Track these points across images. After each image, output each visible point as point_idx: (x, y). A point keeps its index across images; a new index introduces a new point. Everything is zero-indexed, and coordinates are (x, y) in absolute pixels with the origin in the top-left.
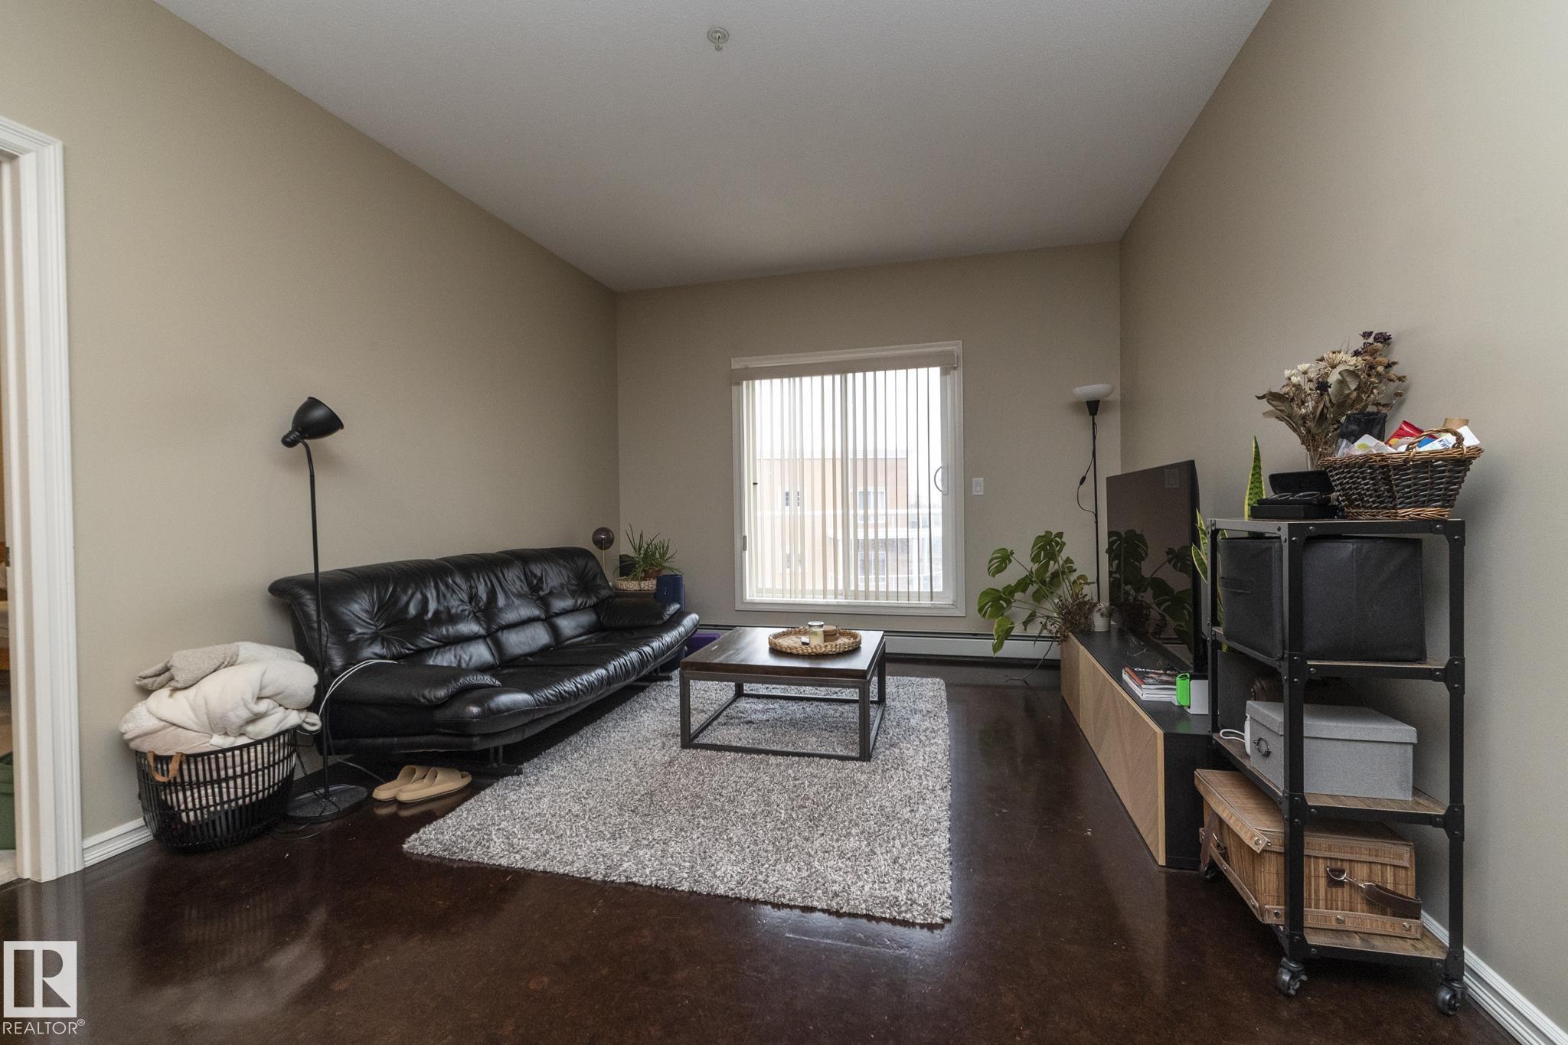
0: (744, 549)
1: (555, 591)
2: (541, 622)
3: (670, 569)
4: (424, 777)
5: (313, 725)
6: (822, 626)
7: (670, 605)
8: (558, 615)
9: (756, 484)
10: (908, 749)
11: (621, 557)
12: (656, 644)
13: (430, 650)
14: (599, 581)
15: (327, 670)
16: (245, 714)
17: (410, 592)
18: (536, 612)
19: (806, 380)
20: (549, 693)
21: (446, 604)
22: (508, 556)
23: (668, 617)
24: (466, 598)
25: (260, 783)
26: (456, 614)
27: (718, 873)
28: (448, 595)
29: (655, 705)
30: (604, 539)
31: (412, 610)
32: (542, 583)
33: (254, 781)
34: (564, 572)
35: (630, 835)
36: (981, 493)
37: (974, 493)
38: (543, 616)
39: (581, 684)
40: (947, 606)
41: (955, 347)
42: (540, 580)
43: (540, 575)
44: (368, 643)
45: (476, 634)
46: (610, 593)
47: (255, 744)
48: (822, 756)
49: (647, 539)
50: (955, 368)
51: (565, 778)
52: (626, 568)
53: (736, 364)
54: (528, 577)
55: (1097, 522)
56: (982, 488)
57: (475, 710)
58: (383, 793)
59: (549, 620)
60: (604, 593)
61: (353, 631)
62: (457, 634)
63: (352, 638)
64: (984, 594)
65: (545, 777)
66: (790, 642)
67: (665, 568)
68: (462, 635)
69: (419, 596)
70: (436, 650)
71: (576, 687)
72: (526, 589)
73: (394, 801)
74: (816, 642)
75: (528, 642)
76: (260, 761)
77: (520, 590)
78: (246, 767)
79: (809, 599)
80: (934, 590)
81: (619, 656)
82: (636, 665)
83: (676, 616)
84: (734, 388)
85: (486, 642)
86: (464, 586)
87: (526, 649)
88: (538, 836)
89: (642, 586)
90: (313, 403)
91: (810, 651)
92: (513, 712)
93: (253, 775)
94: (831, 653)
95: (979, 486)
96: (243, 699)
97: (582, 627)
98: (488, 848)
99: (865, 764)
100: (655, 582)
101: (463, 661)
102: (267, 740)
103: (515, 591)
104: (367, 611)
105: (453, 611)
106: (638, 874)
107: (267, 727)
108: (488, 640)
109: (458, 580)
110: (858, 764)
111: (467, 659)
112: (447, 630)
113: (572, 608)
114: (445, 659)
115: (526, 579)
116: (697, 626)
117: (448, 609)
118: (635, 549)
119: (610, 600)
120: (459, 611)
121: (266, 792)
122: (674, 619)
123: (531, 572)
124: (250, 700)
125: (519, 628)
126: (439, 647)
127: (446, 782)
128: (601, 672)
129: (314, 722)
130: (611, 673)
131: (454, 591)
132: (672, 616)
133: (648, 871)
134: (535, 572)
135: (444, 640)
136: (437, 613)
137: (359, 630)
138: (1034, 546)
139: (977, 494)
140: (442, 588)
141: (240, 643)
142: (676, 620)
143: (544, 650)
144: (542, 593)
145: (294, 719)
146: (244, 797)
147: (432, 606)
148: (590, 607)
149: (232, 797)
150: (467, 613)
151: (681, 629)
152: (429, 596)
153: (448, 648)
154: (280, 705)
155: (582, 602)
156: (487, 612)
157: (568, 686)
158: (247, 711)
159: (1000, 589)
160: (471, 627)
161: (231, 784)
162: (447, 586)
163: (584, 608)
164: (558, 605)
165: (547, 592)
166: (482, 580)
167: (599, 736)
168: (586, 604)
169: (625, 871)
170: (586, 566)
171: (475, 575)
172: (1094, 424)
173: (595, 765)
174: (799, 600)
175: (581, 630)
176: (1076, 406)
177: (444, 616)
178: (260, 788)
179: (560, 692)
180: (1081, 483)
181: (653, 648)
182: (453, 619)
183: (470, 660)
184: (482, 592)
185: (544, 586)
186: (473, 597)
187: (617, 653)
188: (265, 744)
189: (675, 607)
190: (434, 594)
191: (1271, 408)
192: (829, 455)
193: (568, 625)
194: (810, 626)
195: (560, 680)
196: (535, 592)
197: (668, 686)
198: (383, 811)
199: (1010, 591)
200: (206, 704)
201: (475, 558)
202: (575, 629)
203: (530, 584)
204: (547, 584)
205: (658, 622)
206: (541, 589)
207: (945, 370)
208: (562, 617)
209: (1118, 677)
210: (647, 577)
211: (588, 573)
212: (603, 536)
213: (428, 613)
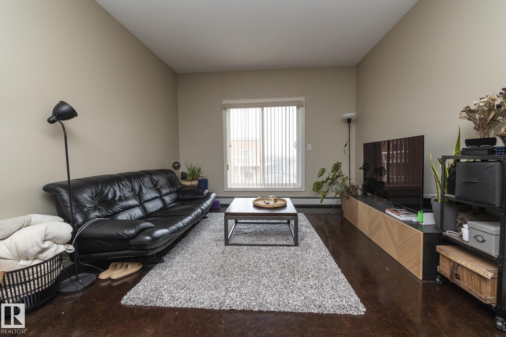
0: (228, 169)
1: (162, 186)
2: (159, 198)
3: (202, 177)
4: (122, 267)
5: (71, 250)
6: (274, 197)
7: (205, 190)
8: (164, 195)
9: (231, 146)
10: (308, 240)
11: (183, 173)
12: (205, 205)
13: (118, 213)
14: (177, 182)
15: (75, 225)
16: (37, 249)
17: (108, 188)
18: (157, 195)
19: (250, 109)
20: (173, 228)
21: (123, 193)
22: (144, 173)
23: (205, 195)
24: (131, 190)
25: (47, 281)
26: (128, 197)
27: (268, 301)
28: (124, 189)
29: (206, 228)
30: (177, 166)
31: (110, 196)
32: (158, 183)
33: (43, 280)
34: (164, 178)
35: (222, 286)
36: (311, 150)
37: (308, 150)
38: (160, 196)
39: (185, 223)
40: (299, 188)
41: (303, 99)
42: (157, 182)
43: (157, 180)
44: (93, 211)
45: (136, 204)
46: (181, 186)
47: (43, 263)
49: (193, 166)
50: (302, 106)
52: (184, 176)
53: (225, 102)
54: (152, 181)
55: (350, 159)
56: (311, 147)
58: (104, 276)
59: (161, 197)
60: (179, 186)
61: (86, 206)
62: (129, 205)
63: (86, 210)
64: (315, 184)
66: (261, 203)
67: (200, 176)
68: (131, 205)
69: (112, 190)
70: (121, 213)
71: (184, 225)
72: (152, 186)
73: (109, 279)
74: (272, 203)
75: (155, 207)
76: (46, 270)
77: (150, 186)
78: (39, 274)
79: (251, 187)
80: (291, 183)
82: (201, 214)
83: (208, 194)
84: (224, 111)
85: (140, 208)
86: (129, 185)
87: (155, 209)
88: (183, 291)
89: (192, 183)
90: (62, 103)
92: (164, 238)
93: (43, 277)
94: (279, 207)
96: (36, 242)
97: (174, 200)
98: (163, 299)
99: (297, 247)
100: (198, 181)
101: (132, 216)
102: (50, 260)
103: (148, 187)
104: (90, 197)
105: (126, 196)
106: (234, 305)
107: (49, 254)
109: (127, 183)
110: (294, 248)
111: (134, 215)
112: (125, 204)
113: (169, 192)
114: (123, 216)
115: (152, 182)
116: (216, 197)
117: (124, 195)
118: (189, 170)
119: (182, 189)
120: (129, 196)
121: (50, 284)
122: (207, 196)
123: (154, 179)
124: (40, 243)
125: (151, 201)
126: (122, 211)
127: (132, 269)
128: (190, 217)
129: (71, 248)
130: (194, 218)
131: (125, 187)
132: (207, 194)
133: (238, 303)
134: (155, 179)
135: (124, 208)
136: (120, 197)
137: (88, 206)
138: (333, 167)
140: (121, 186)
141: (31, 215)
143: (161, 209)
144: (158, 187)
145: (62, 248)
146: (39, 288)
147: (118, 194)
148: (175, 192)
149: (33, 289)
150: (131, 196)
151: (211, 199)
152: (116, 189)
153: (126, 211)
154: (55, 243)
155: (172, 190)
156: (139, 196)
157: (180, 224)
158: (39, 248)
159: (320, 182)
160: (133, 202)
161: (32, 283)
162: (123, 185)
163: (173, 192)
164: (164, 191)
165: (160, 187)
166: (136, 182)
167: (189, 243)
169: (228, 304)
170: (172, 176)
171: (133, 181)
172: (349, 126)
173: (193, 255)
175: (172, 201)
176: (344, 120)
177: (123, 198)
178: (47, 282)
179: (179, 228)
180: (345, 146)
181: (205, 207)
182: (127, 199)
183: (135, 215)
184: (137, 188)
185: (159, 184)
186: (133, 190)
187: (193, 210)
188: (49, 262)
189: (207, 191)
190: (118, 189)
191: (466, 115)
193: (167, 199)
195: (177, 222)
196: (155, 187)
197: (207, 220)
198: (104, 284)
199: (323, 182)
200: (16, 246)
201: (132, 174)
203: (153, 184)
204: (159, 183)
205: (202, 197)
206: (158, 185)
207: (298, 108)
208: (166, 196)
209: (384, 212)
210: (193, 180)
211: (173, 179)
212: (176, 165)
213: (116, 197)
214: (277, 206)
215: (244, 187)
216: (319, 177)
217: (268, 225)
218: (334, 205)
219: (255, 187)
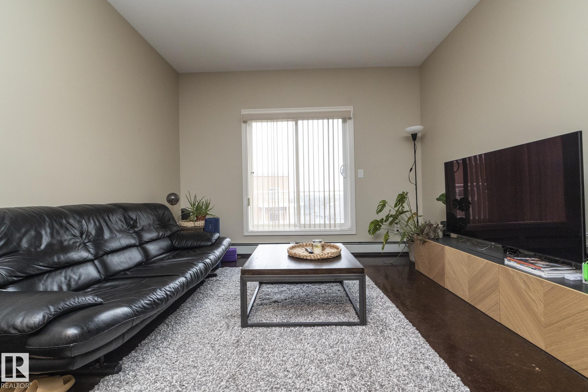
0: (249, 205)
1: (145, 228)
2: (136, 248)
3: (211, 215)
6: (321, 242)
7: (214, 234)
8: (147, 242)
9: (253, 173)
11: (182, 209)
12: (212, 257)
13: (41, 274)
14: (171, 222)
17: (23, 230)
18: (133, 241)
19: (280, 123)
20: (145, 303)
21: (59, 238)
22: (114, 207)
23: (214, 241)
24: (78, 233)
26: (68, 245)
28: (62, 232)
30: (174, 199)
31: (25, 244)
32: (137, 223)
34: (150, 216)
36: (363, 177)
37: (359, 177)
38: (137, 244)
40: (348, 230)
41: (350, 108)
42: (135, 221)
43: (135, 218)
45: (85, 259)
46: (178, 229)
49: (198, 199)
50: (350, 118)
52: (185, 216)
53: (245, 112)
54: (127, 220)
55: (416, 189)
56: (363, 174)
57: (72, 332)
59: (141, 245)
60: (175, 229)
62: (68, 261)
64: (372, 223)
66: (301, 252)
67: (208, 214)
68: (73, 261)
69: (32, 233)
70: (47, 274)
71: (166, 294)
72: (125, 227)
74: (318, 252)
75: (127, 261)
77: (121, 227)
79: (281, 229)
81: (192, 267)
82: (203, 272)
83: (218, 240)
84: (243, 125)
85: (94, 264)
86: (76, 225)
87: (125, 266)
89: (196, 224)
94: (330, 257)
95: (361, 173)
97: (164, 249)
99: (364, 327)
100: (203, 222)
101: (72, 280)
103: (117, 228)
105: (65, 243)
108: (96, 262)
109: (71, 222)
110: (361, 327)
111: (77, 278)
112: (59, 258)
113: (156, 238)
116: (231, 245)
117: (61, 242)
118: (191, 205)
119: (179, 232)
120: (71, 243)
122: (217, 242)
123: (129, 217)
125: (120, 253)
126: (49, 272)
128: (182, 279)
130: (189, 279)
131: (67, 229)
132: (216, 240)
134: (132, 217)
135: (54, 266)
136: (49, 245)
138: (397, 200)
139: (360, 177)
140: (57, 226)
142: (218, 242)
143: (139, 264)
144: (136, 229)
147: (45, 241)
148: (167, 237)
150: (78, 244)
151: (223, 247)
152: (43, 233)
153: (59, 271)
155: (162, 234)
156: (95, 243)
157: (160, 294)
159: (379, 220)
160: (80, 254)
162: (61, 225)
163: (164, 238)
164: (147, 236)
165: (140, 229)
166: (92, 221)
167: (180, 323)
168: (165, 235)
170: (163, 214)
171: (86, 219)
172: (415, 144)
174: (277, 229)
175: (161, 251)
177: (56, 248)
180: (410, 171)
181: (211, 260)
182: (66, 249)
183: (79, 278)
184: (92, 229)
185: (138, 225)
186: (84, 233)
187: (191, 265)
189: (217, 235)
190: (48, 230)
193: (153, 248)
194: (314, 242)
195: (152, 290)
196: (132, 229)
199: (382, 221)
201: (86, 206)
202: (159, 250)
203: (128, 224)
204: (140, 224)
205: (209, 243)
206: (136, 227)
207: (344, 121)
208: (150, 244)
209: (503, 263)
210: (198, 219)
211: (165, 218)
212: (173, 197)
213: (41, 245)
214: (327, 256)
215: (271, 229)
216: (378, 214)
217: (310, 285)
218: (400, 253)
219: (287, 229)
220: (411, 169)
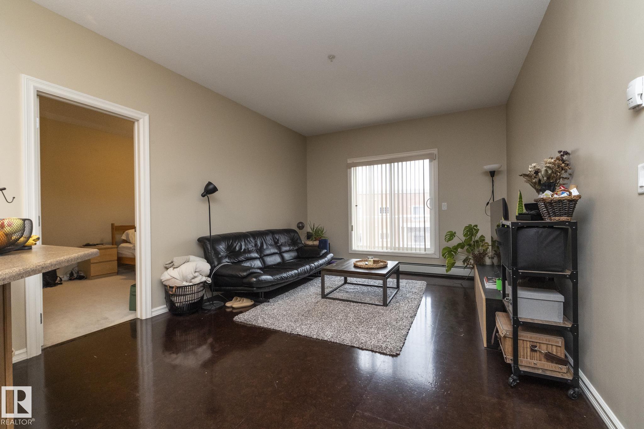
0: (352, 230)
1: (283, 244)
2: (278, 254)
3: (324, 237)
4: (240, 301)
5: (209, 281)
7: (323, 250)
8: (284, 252)
9: (357, 206)
11: (307, 232)
12: (316, 263)
13: (242, 261)
14: (299, 241)
15: (213, 265)
16: (192, 276)
17: (237, 243)
18: (276, 251)
19: (375, 166)
20: (278, 277)
21: (247, 247)
22: (267, 232)
23: (322, 254)
24: (254, 245)
25: (195, 297)
26: (251, 250)
27: (325, 334)
28: (248, 244)
29: (315, 285)
30: (301, 226)
31: (237, 248)
32: (279, 241)
33: (194, 296)
34: (286, 237)
35: (300, 321)
36: (446, 209)
39: (289, 275)
40: (431, 254)
41: (435, 151)
42: (278, 240)
43: (278, 238)
44: (225, 257)
45: (256, 257)
46: (302, 245)
47: (194, 285)
48: (369, 304)
49: (316, 226)
50: (434, 160)
51: (282, 304)
52: (309, 236)
53: (349, 161)
54: (274, 239)
56: (446, 207)
57: (254, 279)
58: (228, 304)
59: (281, 254)
60: (300, 245)
61: (220, 254)
62: (251, 257)
63: (220, 256)
64: (444, 249)
65: (276, 304)
66: (361, 264)
67: (322, 237)
69: (239, 244)
71: (287, 275)
72: (273, 243)
73: (232, 307)
74: (370, 264)
75: (273, 261)
76: (195, 290)
77: (271, 243)
78: (192, 292)
79: (376, 250)
80: (426, 247)
81: (302, 267)
82: (310, 271)
83: (325, 254)
84: (349, 170)
85: (260, 260)
86: (253, 241)
87: (273, 263)
88: (272, 319)
89: (314, 243)
90: (210, 183)
91: (367, 267)
92: (266, 282)
93: (194, 294)
95: (445, 206)
96: (191, 272)
97: (293, 257)
98: (257, 321)
99: (384, 307)
100: (318, 242)
101: (252, 265)
102: (197, 284)
103: (269, 243)
104: (224, 248)
105: (250, 249)
106: (301, 332)
107: (197, 281)
109: (251, 239)
110: (382, 307)
111: (254, 265)
112: (248, 255)
113: (289, 250)
114: (247, 264)
115: (273, 240)
116: (332, 258)
117: (248, 249)
118: (311, 229)
119: (303, 248)
120: (251, 249)
121: (197, 300)
122: (324, 255)
123: (275, 238)
124: (193, 272)
125: (270, 256)
126: (245, 261)
127: (247, 303)
128: (296, 271)
129: (209, 280)
130: (300, 273)
131: (250, 243)
132: (323, 254)
133: (304, 331)
134: (276, 237)
135: (247, 258)
136: (245, 249)
137: (222, 254)
138: (464, 231)
139: (444, 209)
140: (246, 241)
141: (190, 256)
143: (279, 264)
144: (278, 245)
145: (204, 279)
146: (191, 300)
147: (243, 247)
148: (295, 250)
149: (188, 300)
150: (254, 250)
151: (326, 259)
152: (242, 244)
154: (201, 275)
155: (292, 248)
156: (260, 250)
157: (284, 275)
158: (192, 275)
159: (451, 247)
160: (255, 255)
161: (188, 296)
162: (248, 241)
164: (284, 249)
165: (280, 244)
166: (259, 239)
168: (294, 249)
169: (297, 331)
170: (294, 236)
171: (256, 238)
172: (493, 180)
173: (293, 301)
174: (372, 250)
175: (291, 258)
176: (485, 173)
177: (247, 251)
178: (195, 298)
179: (281, 276)
180: (487, 205)
181: (315, 265)
182: (250, 252)
183: (255, 265)
184: (259, 243)
186: (256, 245)
187: (302, 265)
188: (197, 285)
189: (325, 251)
190: (244, 243)
192: (384, 192)
193: (287, 256)
194: (369, 258)
195: (282, 273)
196: (276, 244)
198: (228, 310)
199: (456, 248)
200: (182, 273)
201: (257, 232)
202: (289, 257)
203: (274, 241)
204: (280, 241)
205: (318, 256)
206: (278, 243)
207: (430, 162)
208: (285, 253)
209: (482, 280)
210: (316, 240)
211: (295, 238)
213: (242, 249)
215: (368, 250)
216: (448, 242)
218: (466, 276)
219: (380, 250)
220: (488, 203)
